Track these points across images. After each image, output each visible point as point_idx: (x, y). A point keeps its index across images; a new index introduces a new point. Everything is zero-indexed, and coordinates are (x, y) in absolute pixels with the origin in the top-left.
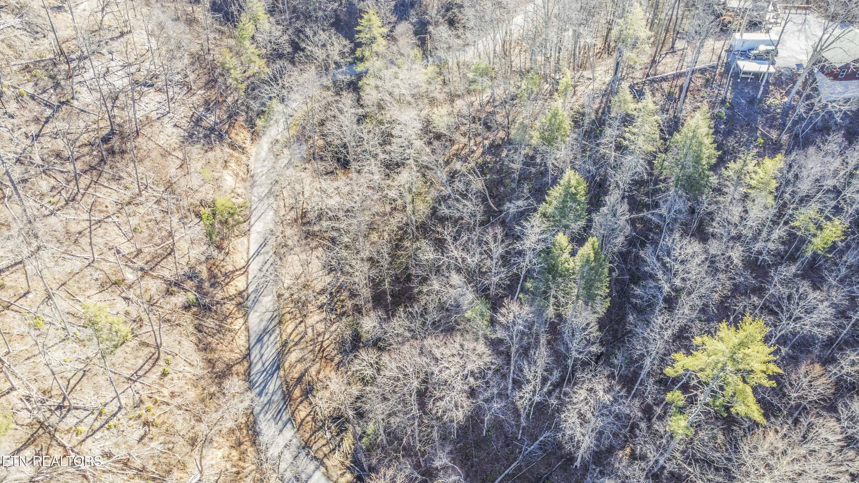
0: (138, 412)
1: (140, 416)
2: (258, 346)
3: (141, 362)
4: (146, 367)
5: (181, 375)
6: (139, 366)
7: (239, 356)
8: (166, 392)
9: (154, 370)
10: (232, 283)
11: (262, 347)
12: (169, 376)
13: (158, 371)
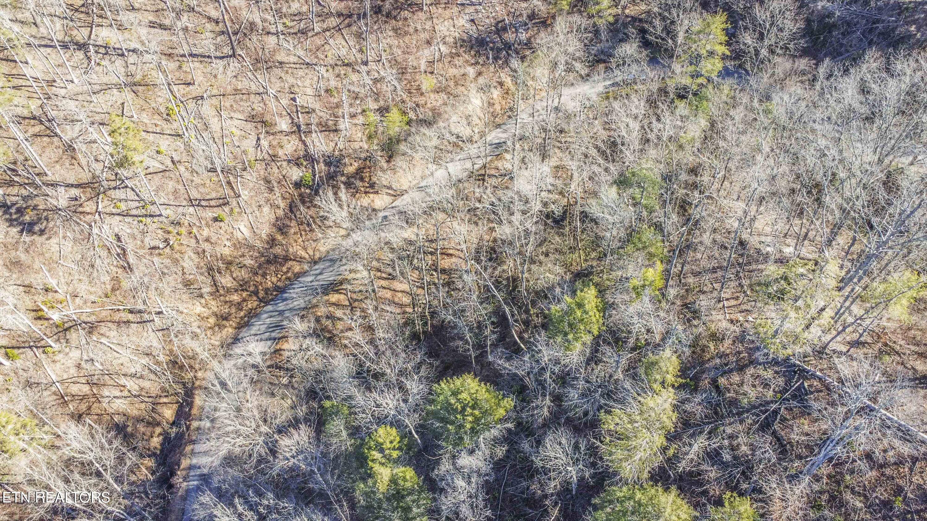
0: (170, 229)
1: (169, 232)
2: (328, 264)
3: (214, 195)
4: (213, 203)
5: (230, 230)
6: (208, 197)
7: (307, 256)
8: (206, 232)
9: (215, 209)
10: (371, 196)
11: (330, 266)
12: (222, 224)
13: (217, 212)
